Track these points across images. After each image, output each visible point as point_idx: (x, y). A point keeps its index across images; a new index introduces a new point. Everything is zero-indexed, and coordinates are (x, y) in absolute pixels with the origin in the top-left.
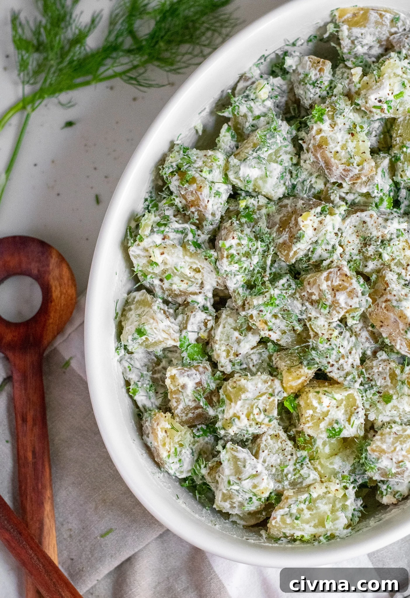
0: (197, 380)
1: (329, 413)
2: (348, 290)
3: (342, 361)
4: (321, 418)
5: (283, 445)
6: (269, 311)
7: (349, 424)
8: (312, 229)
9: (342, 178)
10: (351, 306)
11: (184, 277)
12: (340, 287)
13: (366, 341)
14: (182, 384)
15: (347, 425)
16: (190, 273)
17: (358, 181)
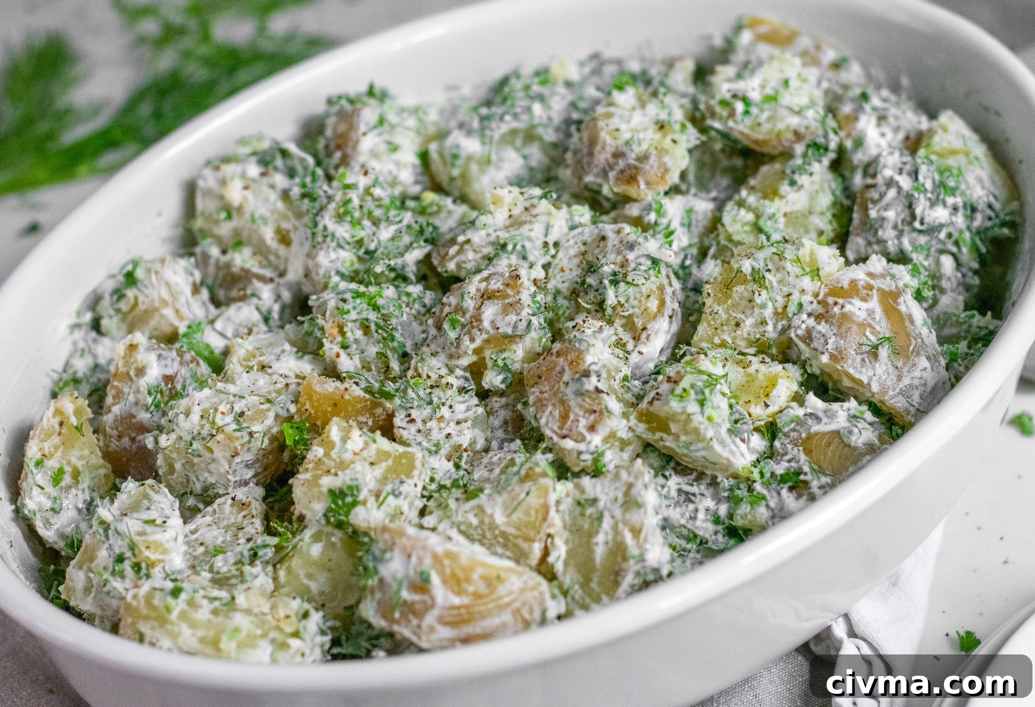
0: (170, 372)
1: (352, 466)
2: (507, 301)
3: (433, 424)
4: (333, 471)
5: (245, 522)
6: (358, 310)
7: (377, 500)
8: (507, 214)
9: (605, 173)
10: (498, 328)
11: (261, 250)
12: (497, 294)
13: (501, 427)
14: (140, 365)
15: (371, 501)
16: (273, 239)
17: (632, 191)
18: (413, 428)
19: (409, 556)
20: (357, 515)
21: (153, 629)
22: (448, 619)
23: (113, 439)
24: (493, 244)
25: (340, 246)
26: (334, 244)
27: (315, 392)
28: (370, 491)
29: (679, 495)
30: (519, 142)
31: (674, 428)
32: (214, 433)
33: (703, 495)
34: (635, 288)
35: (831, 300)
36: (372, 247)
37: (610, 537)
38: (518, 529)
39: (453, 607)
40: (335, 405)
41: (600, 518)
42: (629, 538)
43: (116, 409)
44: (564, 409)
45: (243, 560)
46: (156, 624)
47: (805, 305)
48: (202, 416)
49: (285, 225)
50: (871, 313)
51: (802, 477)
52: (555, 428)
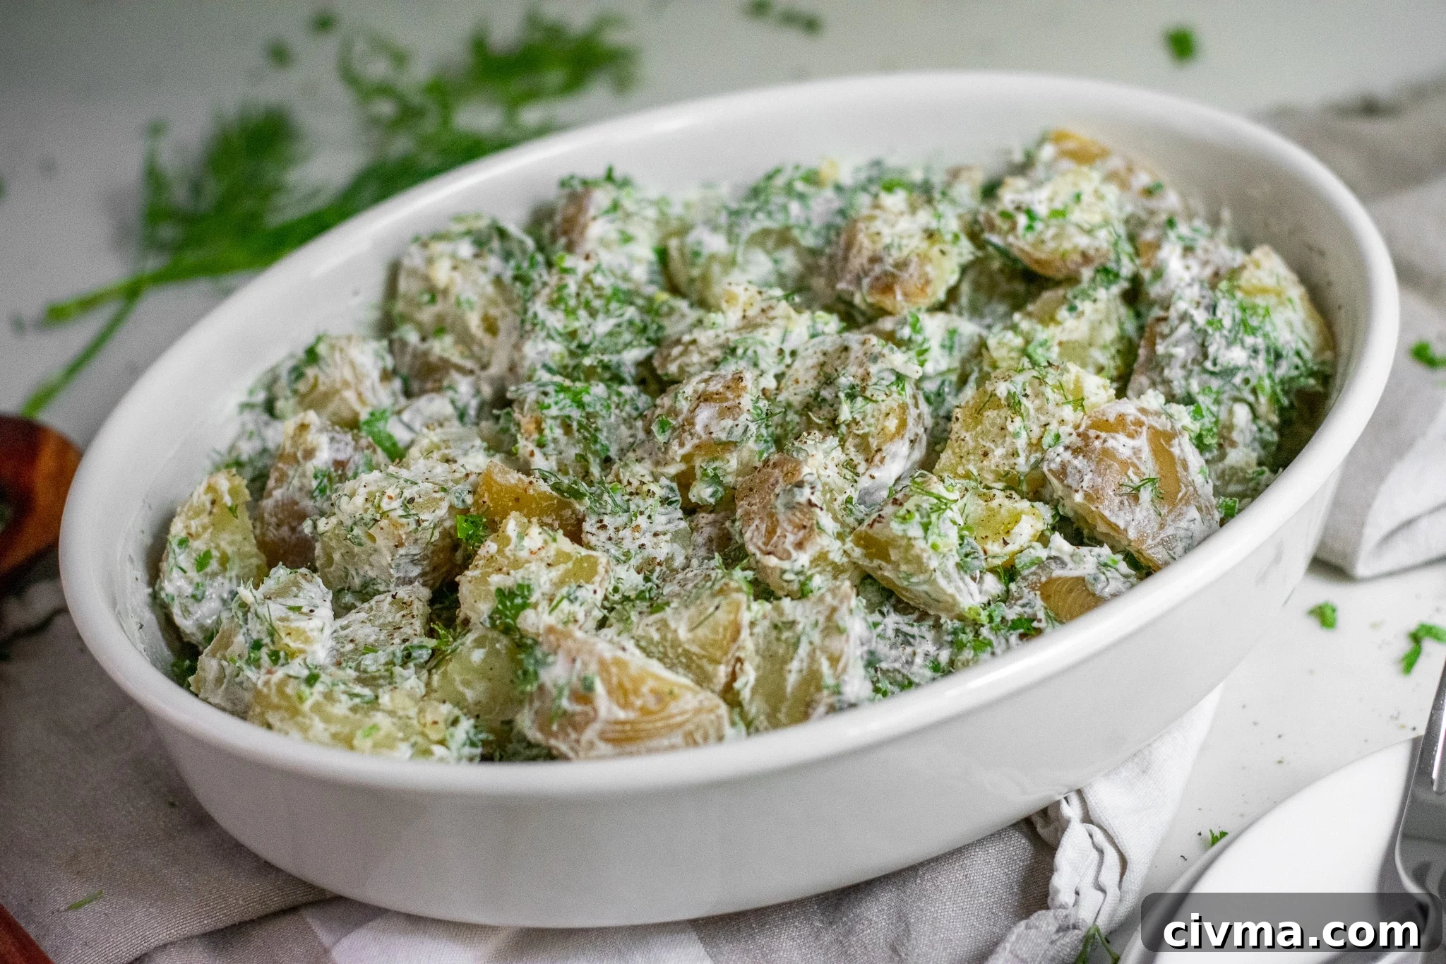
0: (341, 456)
1: (527, 565)
2: (725, 404)
3: (627, 533)
4: (505, 569)
5: (403, 621)
6: (561, 405)
7: (550, 605)
8: (740, 314)
9: (858, 280)
10: (711, 433)
11: (465, 339)
12: (715, 396)
13: (704, 545)
14: (309, 447)
15: (544, 606)
16: (479, 327)
17: (887, 303)
18: (603, 535)
19: (574, 660)
20: (526, 618)
21: (282, 720)
22: (610, 735)
23: (271, 528)
24: (722, 346)
25: (549, 336)
26: (543, 334)
27: (496, 482)
28: (543, 594)
29: (897, 636)
30: (770, 243)
31: (894, 555)
32: (378, 518)
33: (923, 637)
34: (874, 405)
35: (1092, 433)
36: (586, 340)
37: (805, 665)
38: (702, 647)
39: (617, 722)
40: (517, 500)
41: (796, 645)
42: (825, 666)
43: (278, 494)
44: (772, 523)
45: (395, 660)
46: (286, 715)
47: (1063, 436)
48: (367, 499)
49: (494, 312)
50: (1137, 451)
51: (1035, 624)
52: (760, 544)
